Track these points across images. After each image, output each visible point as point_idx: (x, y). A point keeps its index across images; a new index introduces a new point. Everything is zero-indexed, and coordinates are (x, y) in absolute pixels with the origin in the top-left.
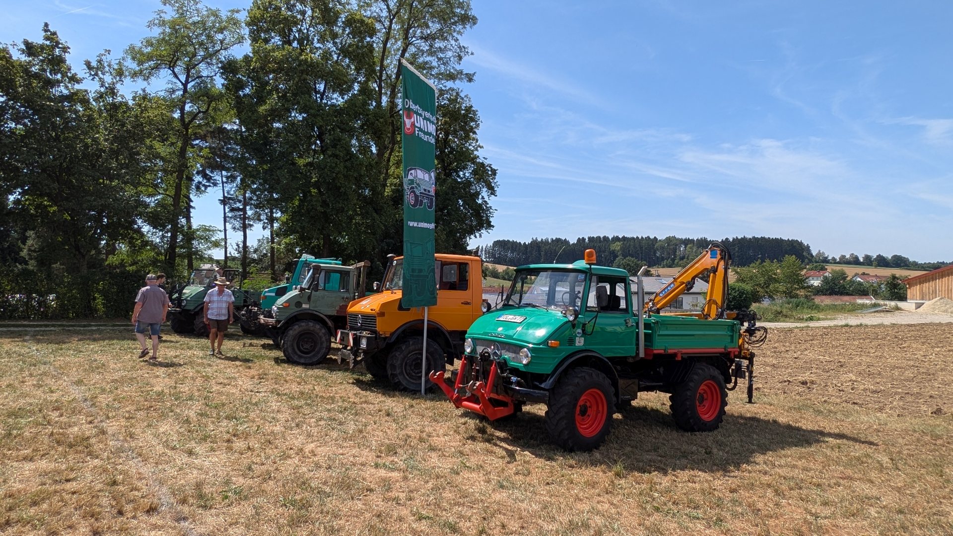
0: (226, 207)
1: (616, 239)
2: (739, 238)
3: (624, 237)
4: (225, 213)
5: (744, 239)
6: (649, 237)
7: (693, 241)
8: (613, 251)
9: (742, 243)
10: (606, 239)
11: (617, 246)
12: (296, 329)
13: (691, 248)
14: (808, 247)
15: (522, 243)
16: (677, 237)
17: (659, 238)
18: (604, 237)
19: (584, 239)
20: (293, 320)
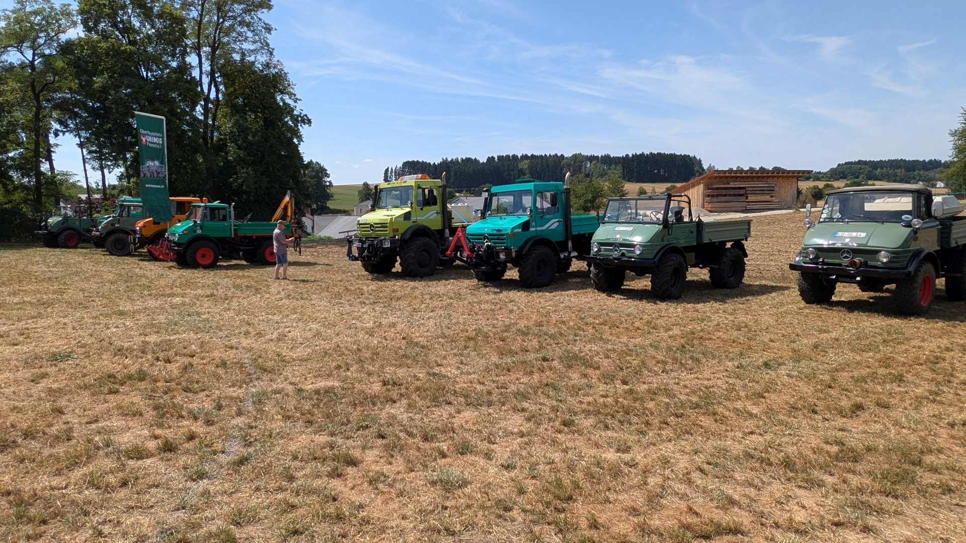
0: (84, 150)
1: (525, 157)
2: (638, 154)
3: (532, 155)
4: (83, 156)
5: (642, 155)
6: (556, 155)
7: (597, 157)
8: (522, 169)
9: (640, 159)
10: (515, 157)
11: (524, 165)
12: (112, 238)
13: (595, 165)
14: (700, 161)
15: (432, 163)
16: (583, 154)
17: (566, 156)
18: (514, 156)
19: (493, 158)
20: (110, 233)
